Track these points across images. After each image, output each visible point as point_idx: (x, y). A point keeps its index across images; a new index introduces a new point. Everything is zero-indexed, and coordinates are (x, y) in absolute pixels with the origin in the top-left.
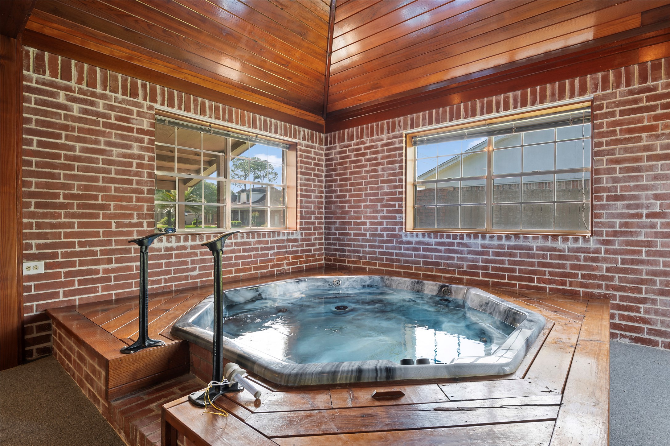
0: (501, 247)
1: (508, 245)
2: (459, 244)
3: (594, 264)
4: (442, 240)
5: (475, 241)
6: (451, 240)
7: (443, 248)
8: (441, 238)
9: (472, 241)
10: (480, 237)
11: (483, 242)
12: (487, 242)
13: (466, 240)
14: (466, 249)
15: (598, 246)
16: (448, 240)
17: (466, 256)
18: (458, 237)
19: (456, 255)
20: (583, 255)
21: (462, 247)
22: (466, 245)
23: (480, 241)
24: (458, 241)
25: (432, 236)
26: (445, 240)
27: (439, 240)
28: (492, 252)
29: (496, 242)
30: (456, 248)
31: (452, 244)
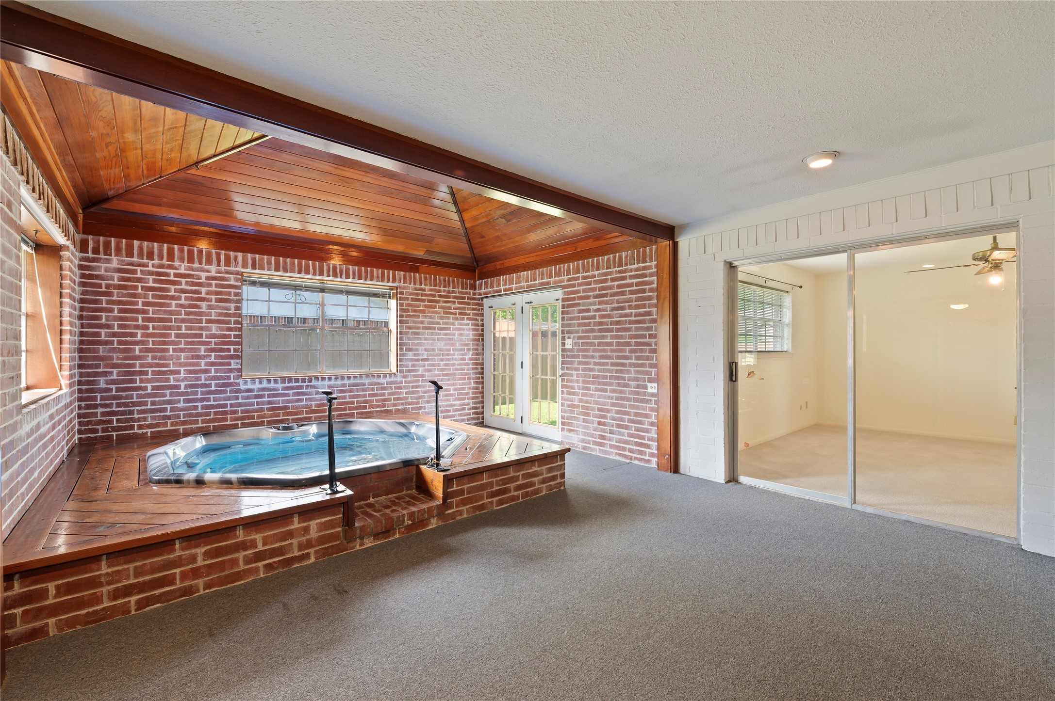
0: (344, 385)
1: (349, 384)
2: (307, 387)
3: (400, 391)
4: (290, 384)
5: (323, 383)
6: (300, 384)
7: (291, 392)
8: (289, 383)
9: (320, 383)
10: (327, 379)
11: (329, 383)
12: (332, 382)
13: (314, 383)
14: (314, 390)
15: (402, 379)
16: (297, 384)
17: (314, 396)
18: (307, 381)
19: (304, 397)
20: (394, 385)
21: (311, 388)
22: (314, 387)
23: (326, 382)
24: (307, 384)
25: (279, 381)
26: (293, 384)
27: (287, 385)
28: (337, 390)
29: (339, 382)
30: (304, 390)
31: (301, 387)
